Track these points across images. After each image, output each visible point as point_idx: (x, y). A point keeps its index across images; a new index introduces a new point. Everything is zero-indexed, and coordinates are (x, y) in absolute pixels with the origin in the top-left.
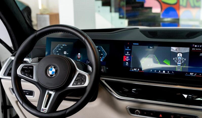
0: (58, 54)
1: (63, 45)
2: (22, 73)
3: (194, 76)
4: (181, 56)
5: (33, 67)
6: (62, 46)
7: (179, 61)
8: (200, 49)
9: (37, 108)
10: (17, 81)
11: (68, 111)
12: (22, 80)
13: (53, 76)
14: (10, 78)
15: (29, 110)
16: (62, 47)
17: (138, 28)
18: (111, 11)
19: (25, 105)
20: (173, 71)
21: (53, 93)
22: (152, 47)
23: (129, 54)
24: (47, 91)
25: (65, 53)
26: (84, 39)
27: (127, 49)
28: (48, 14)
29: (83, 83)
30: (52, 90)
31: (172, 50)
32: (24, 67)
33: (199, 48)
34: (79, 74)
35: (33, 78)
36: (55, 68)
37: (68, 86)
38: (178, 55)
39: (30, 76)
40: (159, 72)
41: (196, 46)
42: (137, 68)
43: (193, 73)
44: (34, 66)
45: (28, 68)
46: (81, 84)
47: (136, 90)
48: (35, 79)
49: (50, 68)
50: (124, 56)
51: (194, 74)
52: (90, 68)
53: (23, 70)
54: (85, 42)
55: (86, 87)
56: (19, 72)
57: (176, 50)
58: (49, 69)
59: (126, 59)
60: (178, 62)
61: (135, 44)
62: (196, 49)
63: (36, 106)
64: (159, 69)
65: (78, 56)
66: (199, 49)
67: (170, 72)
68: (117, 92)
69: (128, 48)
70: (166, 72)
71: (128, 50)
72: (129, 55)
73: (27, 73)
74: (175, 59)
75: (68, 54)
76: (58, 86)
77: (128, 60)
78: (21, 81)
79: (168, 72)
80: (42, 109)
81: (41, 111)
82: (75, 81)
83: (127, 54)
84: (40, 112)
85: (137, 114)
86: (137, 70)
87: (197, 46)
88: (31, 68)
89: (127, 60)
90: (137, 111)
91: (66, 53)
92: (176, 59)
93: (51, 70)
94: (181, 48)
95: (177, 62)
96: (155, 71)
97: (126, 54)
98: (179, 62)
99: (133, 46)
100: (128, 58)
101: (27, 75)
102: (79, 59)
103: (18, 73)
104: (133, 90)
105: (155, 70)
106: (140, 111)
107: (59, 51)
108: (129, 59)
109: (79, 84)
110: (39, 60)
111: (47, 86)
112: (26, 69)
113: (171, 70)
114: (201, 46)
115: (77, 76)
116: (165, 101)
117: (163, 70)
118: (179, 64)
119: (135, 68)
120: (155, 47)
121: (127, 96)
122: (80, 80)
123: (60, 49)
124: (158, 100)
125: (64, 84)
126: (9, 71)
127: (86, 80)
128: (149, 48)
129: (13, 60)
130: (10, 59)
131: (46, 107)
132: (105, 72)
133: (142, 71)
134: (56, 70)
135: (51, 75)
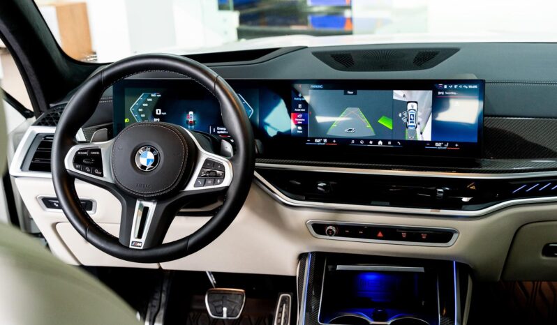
0: (143, 115)
1: (152, 95)
2: (77, 166)
3: (444, 148)
5: (99, 150)
6: (150, 97)
7: (411, 119)
8: (455, 93)
9: (120, 241)
10: (67, 181)
11: (191, 242)
12: (77, 181)
14: (48, 175)
15: (103, 245)
16: (150, 100)
19: (92, 236)
20: (400, 141)
21: (152, 206)
22: (352, 93)
23: (302, 108)
24: (138, 203)
25: (159, 112)
26: (212, 84)
27: (298, 99)
29: (219, 181)
30: (149, 199)
31: (395, 98)
32: (79, 153)
34: (207, 161)
35: (102, 176)
36: (152, 151)
37: (184, 189)
38: (409, 106)
39: (96, 172)
40: (370, 144)
41: (445, 87)
42: (323, 138)
43: (441, 142)
44: (102, 149)
45: (89, 153)
46: (214, 183)
47: (324, 184)
48: (107, 177)
49: (141, 151)
50: (292, 114)
51: (443, 146)
53: (78, 160)
54: (215, 91)
55: (227, 188)
56: (69, 165)
57: (404, 96)
58: (139, 154)
59: (296, 120)
61: (316, 87)
62: (447, 93)
63: (118, 237)
64: (370, 138)
65: (189, 118)
66: (452, 93)
67: (394, 142)
68: (284, 192)
69: (300, 95)
70: (385, 142)
71: (300, 99)
72: (302, 110)
73: (87, 165)
74: (403, 116)
75: (164, 114)
76: (163, 191)
77: (301, 123)
78: (75, 184)
79: (390, 143)
80: (133, 242)
81: (130, 247)
82: (200, 175)
83: (297, 108)
84: (128, 248)
85: (331, 235)
86: (322, 142)
87: (448, 87)
88: (95, 153)
89: (299, 122)
90: (330, 227)
91: (162, 112)
92: (405, 114)
93: (144, 156)
94: (414, 92)
95: (408, 120)
96: (362, 142)
97: (296, 110)
98: (411, 122)
99: (310, 92)
100: (302, 118)
101: (89, 170)
102: (191, 124)
103: (67, 167)
104: (319, 185)
105: (360, 140)
106: (336, 228)
107: (144, 108)
108: (304, 120)
109: (210, 182)
111: (138, 191)
112: (84, 157)
113: (395, 138)
114: (456, 86)
115: (203, 165)
116: (388, 203)
117: (379, 140)
118: (412, 124)
119: (318, 138)
120: (358, 91)
121: (307, 200)
122: (211, 174)
123: (146, 105)
124: (373, 203)
125: (176, 185)
126: (33, 159)
127: (224, 174)
128: (346, 93)
129: (37, 135)
130: (32, 133)
131: (140, 236)
132: (260, 151)
133: (333, 143)
134: (155, 156)
135: (144, 167)
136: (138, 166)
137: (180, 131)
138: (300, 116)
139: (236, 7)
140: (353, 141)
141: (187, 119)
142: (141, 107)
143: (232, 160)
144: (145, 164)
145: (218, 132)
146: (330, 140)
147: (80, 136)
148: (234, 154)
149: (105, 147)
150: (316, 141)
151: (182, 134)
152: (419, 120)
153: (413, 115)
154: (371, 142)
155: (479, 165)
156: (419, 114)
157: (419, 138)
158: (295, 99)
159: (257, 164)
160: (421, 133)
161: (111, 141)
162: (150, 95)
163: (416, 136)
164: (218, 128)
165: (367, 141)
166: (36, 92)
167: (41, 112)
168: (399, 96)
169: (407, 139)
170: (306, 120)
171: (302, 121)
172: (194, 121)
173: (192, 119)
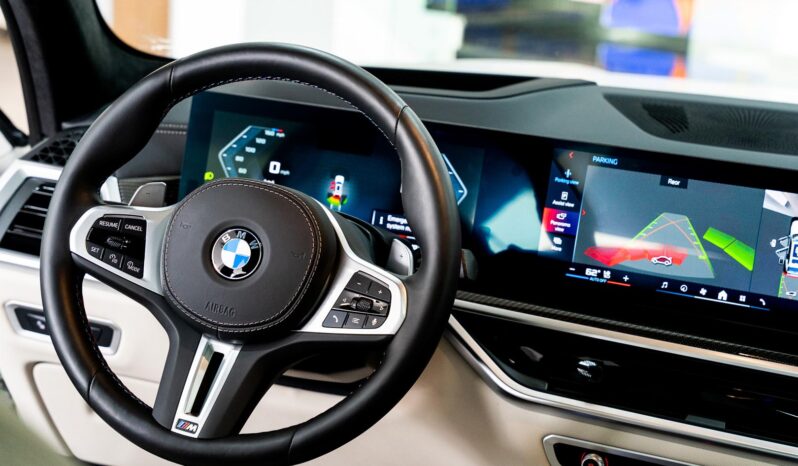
0: (243, 171)
1: (267, 133)
2: (94, 249)
5: (143, 224)
6: (262, 135)
7: (795, 255)
9: (154, 415)
10: (68, 277)
11: (298, 437)
12: (87, 276)
14: (33, 262)
15: (118, 417)
16: (262, 141)
17: (594, 84)
19: (100, 396)
20: (765, 297)
21: (230, 353)
22: (677, 183)
23: (569, 200)
24: (204, 341)
25: (275, 168)
26: (391, 120)
27: (562, 181)
29: (375, 321)
30: (226, 338)
31: (767, 205)
34: (357, 277)
35: (140, 275)
36: (249, 239)
37: (300, 328)
38: (795, 227)
39: (129, 267)
40: (701, 295)
42: (603, 269)
44: (148, 222)
45: (122, 226)
46: (365, 324)
47: (594, 364)
48: (150, 280)
49: (225, 237)
50: (546, 210)
53: (97, 236)
54: (395, 136)
55: (390, 338)
56: (78, 244)
57: (788, 205)
58: (222, 243)
59: (553, 222)
60: (792, 258)
61: (603, 160)
63: (152, 406)
64: (702, 283)
65: (333, 188)
67: (753, 298)
69: (568, 173)
70: (733, 295)
71: (568, 182)
72: (569, 205)
73: (113, 250)
74: (779, 246)
75: (286, 173)
76: (264, 323)
77: (562, 230)
78: (84, 284)
79: (743, 298)
80: (180, 420)
81: (174, 429)
82: (337, 304)
83: (559, 199)
84: (168, 431)
86: (600, 276)
88: (133, 228)
89: (557, 229)
90: (593, 457)
91: (282, 168)
92: (784, 243)
95: (788, 257)
96: (684, 288)
97: (555, 202)
98: (794, 261)
99: (590, 169)
100: (565, 221)
101: (115, 261)
102: (337, 200)
103: (73, 248)
104: (581, 363)
105: (682, 283)
106: (604, 462)
107: (247, 155)
108: (568, 225)
109: (356, 320)
111: (208, 317)
112: (111, 232)
113: (753, 291)
115: (348, 285)
116: (723, 425)
117: (721, 289)
118: (796, 266)
119: (593, 267)
120: (690, 181)
121: (551, 391)
122: (362, 304)
123: (252, 150)
124: (688, 418)
125: (286, 316)
126: (11, 227)
127: (388, 309)
128: (664, 183)
129: (28, 179)
130: (18, 173)
131: (196, 411)
132: (469, 276)
133: (623, 281)
134: (252, 251)
135: (227, 271)
136: (217, 267)
137: (312, 209)
138: (563, 215)
139: (461, 8)
140: (665, 284)
141: (329, 190)
142: (242, 152)
143: (408, 283)
144: (230, 265)
145: (389, 226)
146: (617, 275)
147: (110, 189)
148: (415, 271)
149: (156, 218)
150: (589, 272)
151: (315, 213)
154: (703, 291)
158: (557, 179)
159: (458, 302)
161: (171, 208)
162: (263, 132)
164: (390, 218)
165: (694, 287)
166: (39, 93)
167: (42, 136)
168: (773, 201)
169: (780, 295)
170: (574, 226)
171: (565, 228)
172: (344, 197)
173: (339, 193)
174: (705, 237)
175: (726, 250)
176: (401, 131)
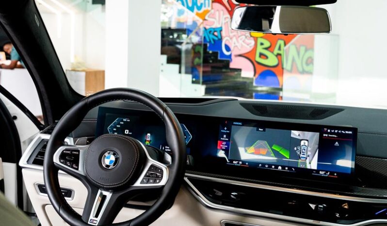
0: (116, 133)
1: (124, 120)
2: (62, 161)
3: (326, 176)
4: (306, 144)
6: (122, 121)
7: (303, 152)
8: (336, 136)
9: (82, 218)
10: (53, 172)
11: (132, 224)
12: (60, 171)
13: (110, 168)
14: (41, 168)
15: (69, 220)
16: (122, 123)
17: (237, 100)
18: (180, 72)
19: (63, 212)
20: (294, 168)
21: (109, 195)
22: (262, 130)
23: (226, 138)
24: (99, 191)
25: (127, 132)
26: (162, 112)
27: (224, 131)
28: (83, 71)
29: (158, 181)
30: (107, 190)
31: (292, 136)
32: (64, 152)
33: (334, 134)
34: (152, 166)
35: (77, 169)
36: (114, 154)
37: (133, 184)
38: (302, 143)
39: (74, 167)
41: (329, 131)
42: (239, 160)
43: (324, 171)
44: (80, 151)
45: (71, 152)
46: (155, 182)
47: (237, 194)
48: (81, 171)
49: (106, 154)
50: (219, 141)
51: (325, 174)
52: (168, 158)
53: (63, 156)
54: (163, 117)
55: (163, 187)
56: (56, 159)
57: (299, 135)
58: (105, 156)
59: (222, 146)
60: (302, 153)
61: (237, 123)
62: (330, 136)
63: (81, 215)
64: (273, 164)
65: (147, 138)
66: (334, 136)
67: (290, 168)
68: (206, 196)
69: (226, 129)
70: (283, 167)
71: (226, 132)
73: (68, 161)
74: (297, 149)
75: (131, 133)
76: (118, 184)
78: (59, 174)
80: (91, 220)
81: (89, 223)
82: (146, 176)
83: (223, 137)
84: (87, 224)
86: (238, 163)
87: (331, 131)
88: (75, 153)
89: (223, 148)
91: (129, 132)
92: (299, 148)
93: (108, 158)
94: (306, 133)
95: (301, 153)
96: (267, 166)
97: (222, 139)
98: (303, 155)
99: (233, 127)
100: (225, 145)
101: (69, 164)
102: (148, 142)
103: (55, 161)
104: (232, 194)
105: (265, 164)
107: (117, 128)
109: (151, 181)
110: (90, 141)
111: (100, 182)
112: (68, 154)
113: (290, 166)
114: (336, 131)
115: (149, 169)
116: (282, 213)
117: (279, 166)
118: (303, 156)
119: (236, 160)
120: (267, 129)
121: (223, 204)
122: (153, 175)
123: (119, 126)
124: (271, 211)
125: (127, 181)
126: (37, 157)
127: (162, 176)
128: (258, 130)
129: (43, 139)
130: (40, 138)
131: (97, 216)
132: (191, 164)
133: (246, 165)
134: (115, 158)
135: (108, 166)
136: (104, 166)
137: (135, 142)
138: (225, 143)
141: (145, 139)
142: (115, 127)
143: (169, 167)
144: (108, 164)
145: (166, 150)
146: (244, 162)
148: (172, 163)
149: (83, 149)
150: (234, 162)
152: (309, 153)
153: (305, 150)
154: (273, 167)
155: (352, 191)
156: (309, 149)
157: (308, 167)
158: (222, 131)
159: (186, 174)
160: (310, 163)
161: (88, 146)
162: (122, 120)
163: (306, 165)
164: (166, 147)
165: (270, 165)
166: (47, 111)
167: (49, 125)
168: (295, 135)
169: (299, 166)
170: (228, 148)
171: (226, 147)
172: (150, 141)
173: (149, 139)
174: (273, 148)
175: (280, 152)
176: (165, 115)
